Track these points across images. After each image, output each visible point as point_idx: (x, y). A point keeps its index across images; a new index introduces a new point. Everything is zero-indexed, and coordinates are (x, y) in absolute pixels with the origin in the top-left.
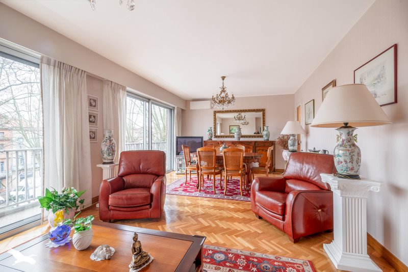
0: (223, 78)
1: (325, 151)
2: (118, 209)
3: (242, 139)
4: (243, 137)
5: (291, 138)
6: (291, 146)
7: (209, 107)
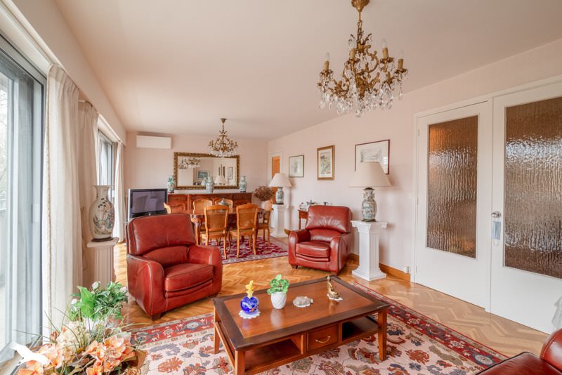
0: (224, 120)
1: (325, 203)
2: (177, 293)
3: (216, 191)
4: (216, 188)
5: (279, 190)
6: (279, 198)
7: (169, 146)
